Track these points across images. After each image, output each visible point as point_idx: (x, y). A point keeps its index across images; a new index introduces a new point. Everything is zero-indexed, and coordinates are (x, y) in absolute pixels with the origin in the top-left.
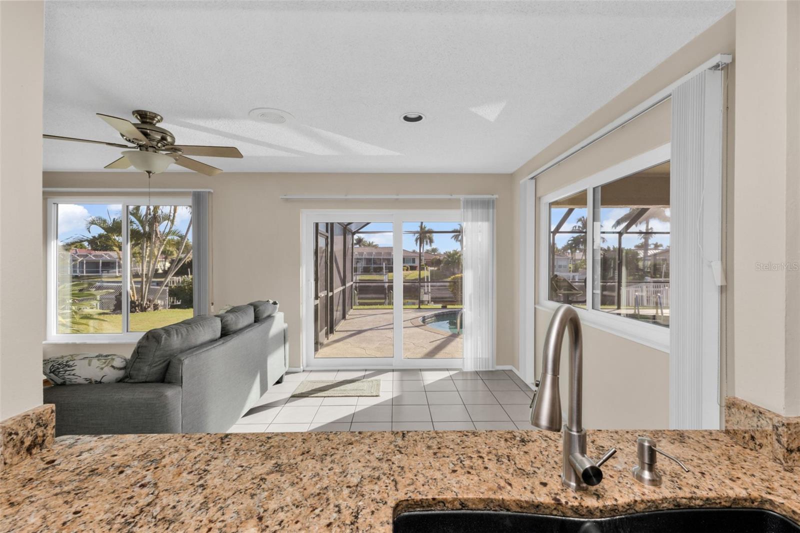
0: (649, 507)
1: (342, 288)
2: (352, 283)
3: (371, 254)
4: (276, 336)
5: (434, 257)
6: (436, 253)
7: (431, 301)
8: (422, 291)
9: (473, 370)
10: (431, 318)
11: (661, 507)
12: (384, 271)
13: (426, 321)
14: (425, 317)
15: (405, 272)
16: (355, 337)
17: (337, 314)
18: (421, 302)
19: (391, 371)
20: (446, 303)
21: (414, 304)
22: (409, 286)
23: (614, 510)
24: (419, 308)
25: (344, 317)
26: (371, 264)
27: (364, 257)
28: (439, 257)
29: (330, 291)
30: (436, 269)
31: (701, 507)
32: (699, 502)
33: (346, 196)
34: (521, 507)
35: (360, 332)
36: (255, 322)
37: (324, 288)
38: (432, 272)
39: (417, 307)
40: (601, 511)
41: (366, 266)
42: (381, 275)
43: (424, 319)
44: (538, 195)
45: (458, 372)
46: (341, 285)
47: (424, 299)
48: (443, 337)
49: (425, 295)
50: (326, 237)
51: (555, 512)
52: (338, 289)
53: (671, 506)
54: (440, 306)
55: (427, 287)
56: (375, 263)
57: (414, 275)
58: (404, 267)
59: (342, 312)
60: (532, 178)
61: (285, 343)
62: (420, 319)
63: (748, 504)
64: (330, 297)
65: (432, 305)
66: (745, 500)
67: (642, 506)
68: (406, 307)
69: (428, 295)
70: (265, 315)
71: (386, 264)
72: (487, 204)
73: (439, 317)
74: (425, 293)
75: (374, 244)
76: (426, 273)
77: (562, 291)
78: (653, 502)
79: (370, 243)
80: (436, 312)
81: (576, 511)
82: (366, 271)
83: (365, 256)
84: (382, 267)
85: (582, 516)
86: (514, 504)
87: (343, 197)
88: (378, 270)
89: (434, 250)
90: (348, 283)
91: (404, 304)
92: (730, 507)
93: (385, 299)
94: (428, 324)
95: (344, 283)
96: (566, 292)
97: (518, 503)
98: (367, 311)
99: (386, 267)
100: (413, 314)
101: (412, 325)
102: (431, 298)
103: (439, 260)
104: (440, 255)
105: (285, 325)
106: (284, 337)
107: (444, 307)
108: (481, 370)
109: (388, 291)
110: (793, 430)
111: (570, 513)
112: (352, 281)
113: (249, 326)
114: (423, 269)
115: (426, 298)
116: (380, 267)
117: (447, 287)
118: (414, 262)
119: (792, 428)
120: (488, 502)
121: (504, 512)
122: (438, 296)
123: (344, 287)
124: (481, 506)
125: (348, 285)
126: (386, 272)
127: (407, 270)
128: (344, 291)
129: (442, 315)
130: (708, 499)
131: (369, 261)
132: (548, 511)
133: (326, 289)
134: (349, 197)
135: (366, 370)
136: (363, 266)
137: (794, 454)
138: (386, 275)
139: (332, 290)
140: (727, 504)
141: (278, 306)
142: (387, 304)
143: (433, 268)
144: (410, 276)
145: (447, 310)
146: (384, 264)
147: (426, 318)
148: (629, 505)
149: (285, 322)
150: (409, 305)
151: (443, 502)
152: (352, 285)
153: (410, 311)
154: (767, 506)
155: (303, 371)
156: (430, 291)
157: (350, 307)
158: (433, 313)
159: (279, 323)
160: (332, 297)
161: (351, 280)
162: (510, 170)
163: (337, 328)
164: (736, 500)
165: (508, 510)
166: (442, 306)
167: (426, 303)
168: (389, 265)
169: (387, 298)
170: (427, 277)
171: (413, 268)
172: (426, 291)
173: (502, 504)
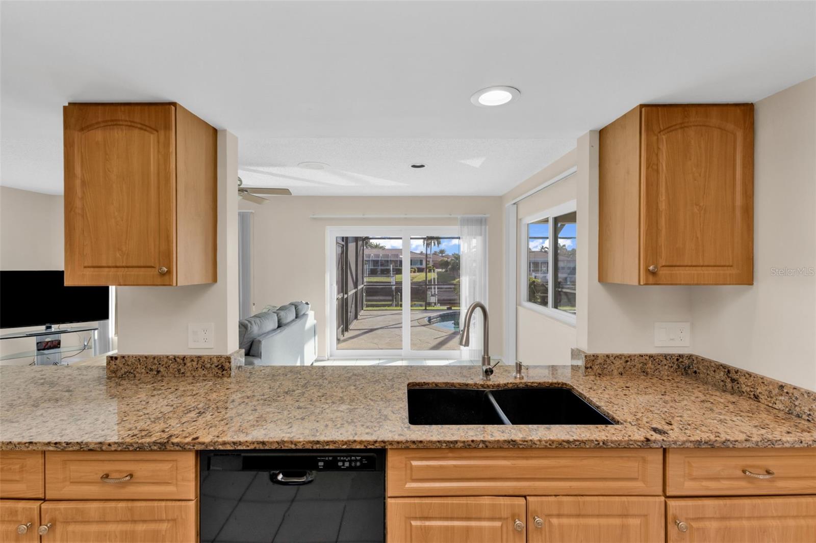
0: (514, 386)
1: (354, 291)
2: (363, 286)
3: (378, 256)
4: (310, 329)
5: (442, 258)
6: (443, 255)
7: (438, 303)
8: (429, 293)
9: (469, 359)
10: (436, 318)
11: (519, 386)
12: (392, 272)
13: (432, 321)
14: (430, 317)
15: (413, 274)
16: (367, 335)
17: (351, 315)
18: (429, 304)
19: (400, 360)
20: (451, 305)
21: (421, 306)
22: (416, 288)
23: (498, 386)
24: (426, 309)
25: (356, 317)
26: (379, 266)
27: (371, 259)
28: (447, 259)
29: (346, 294)
30: (444, 270)
31: (537, 386)
32: (535, 384)
33: (363, 215)
34: (460, 386)
35: (372, 330)
36: (296, 318)
37: (341, 290)
38: (438, 273)
39: (424, 308)
40: (493, 386)
41: (373, 267)
42: (388, 277)
43: (430, 320)
44: (519, 218)
45: (455, 361)
46: (353, 288)
47: (431, 301)
48: (446, 334)
49: (432, 297)
50: (342, 246)
51: (474, 387)
52: (351, 292)
53: (524, 386)
54: (445, 308)
55: (434, 290)
56: (382, 265)
57: (421, 277)
58: (411, 268)
59: (354, 313)
60: (514, 204)
61: (315, 336)
62: (426, 320)
63: (556, 386)
64: (346, 299)
65: (438, 307)
66: (556, 384)
67: (511, 385)
68: (412, 308)
69: (434, 297)
70: (302, 313)
71: (393, 266)
72: (481, 222)
73: (444, 318)
74: (432, 296)
75: (381, 245)
76: (433, 276)
77: (539, 294)
78: (516, 384)
79: (377, 244)
80: (441, 313)
81: (482, 386)
82: (373, 273)
83: (373, 258)
84: (390, 269)
85: (485, 388)
86: (458, 385)
87: (361, 216)
88: (385, 272)
89: (442, 252)
90: (360, 285)
91: (411, 306)
92: (549, 387)
93: (393, 300)
94: (433, 323)
95: (356, 286)
96: (542, 295)
97: (459, 384)
98: (375, 312)
99: (393, 269)
100: (420, 315)
101: (418, 325)
102: (438, 301)
103: (447, 261)
104: (447, 256)
105: (315, 322)
106: (314, 331)
107: (449, 309)
108: (475, 359)
109: (396, 293)
110: (588, 358)
111: (480, 387)
112: (363, 284)
113: (293, 321)
114: (430, 271)
115: (433, 300)
116: (387, 269)
117: (452, 290)
118: (421, 264)
119: (587, 357)
120: (447, 384)
121: (453, 388)
122: (445, 298)
123: (356, 290)
124: (444, 386)
125: (360, 287)
126: (393, 274)
127: (414, 272)
128: (356, 293)
129: (447, 316)
130: (540, 383)
131: (375, 262)
132: (471, 387)
133: (342, 292)
134: (366, 216)
135: (380, 359)
136: (370, 268)
137: (588, 369)
138: (393, 277)
139: (347, 293)
140: (548, 385)
141: (310, 306)
142: (394, 305)
143: (440, 270)
144: (417, 278)
145: (451, 311)
146: (391, 266)
147: (432, 318)
148: (505, 384)
149: (315, 319)
150: (416, 307)
151: (428, 384)
152: (363, 288)
153: (417, 312)
154: (564, 386)
155: (328, 360)
156: (436, 293)
157: (361, 308)
158: (439, 313)
159: (311, 320)
160: (347, 298)
161: (361, 283)
162: (500, 194)
163: (351, 327)
164: (552, 384)
165: (455, 387)
166: (447, 308)
167: (433, 304)
168: (396, 266)
169: (394, 300)
170: (434, 279)
171: (420, 270)
172: (433, 293)
173: (453, 385)
